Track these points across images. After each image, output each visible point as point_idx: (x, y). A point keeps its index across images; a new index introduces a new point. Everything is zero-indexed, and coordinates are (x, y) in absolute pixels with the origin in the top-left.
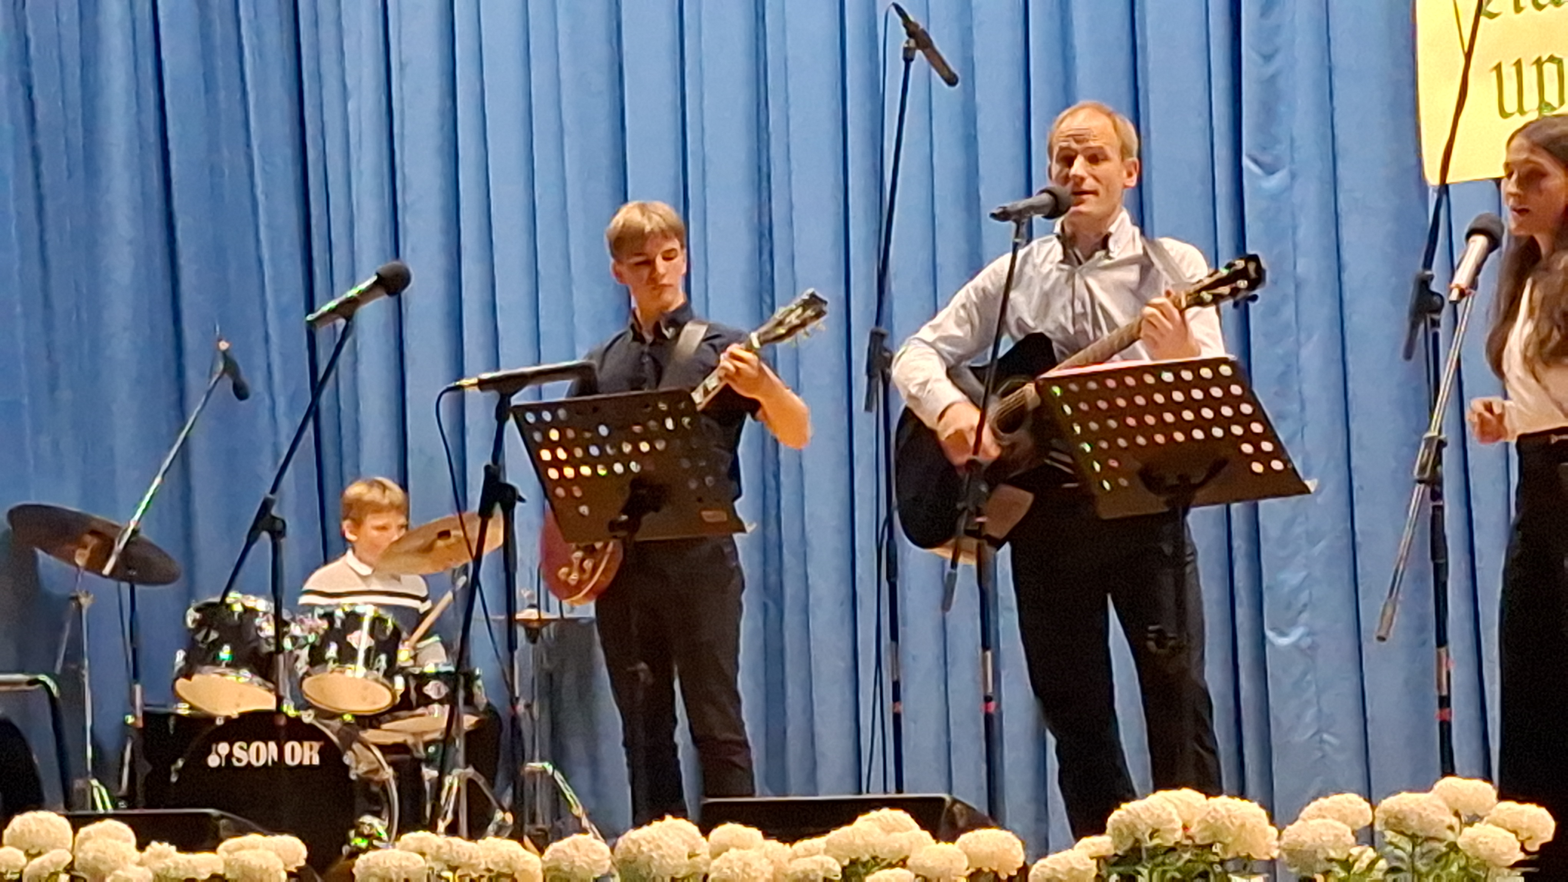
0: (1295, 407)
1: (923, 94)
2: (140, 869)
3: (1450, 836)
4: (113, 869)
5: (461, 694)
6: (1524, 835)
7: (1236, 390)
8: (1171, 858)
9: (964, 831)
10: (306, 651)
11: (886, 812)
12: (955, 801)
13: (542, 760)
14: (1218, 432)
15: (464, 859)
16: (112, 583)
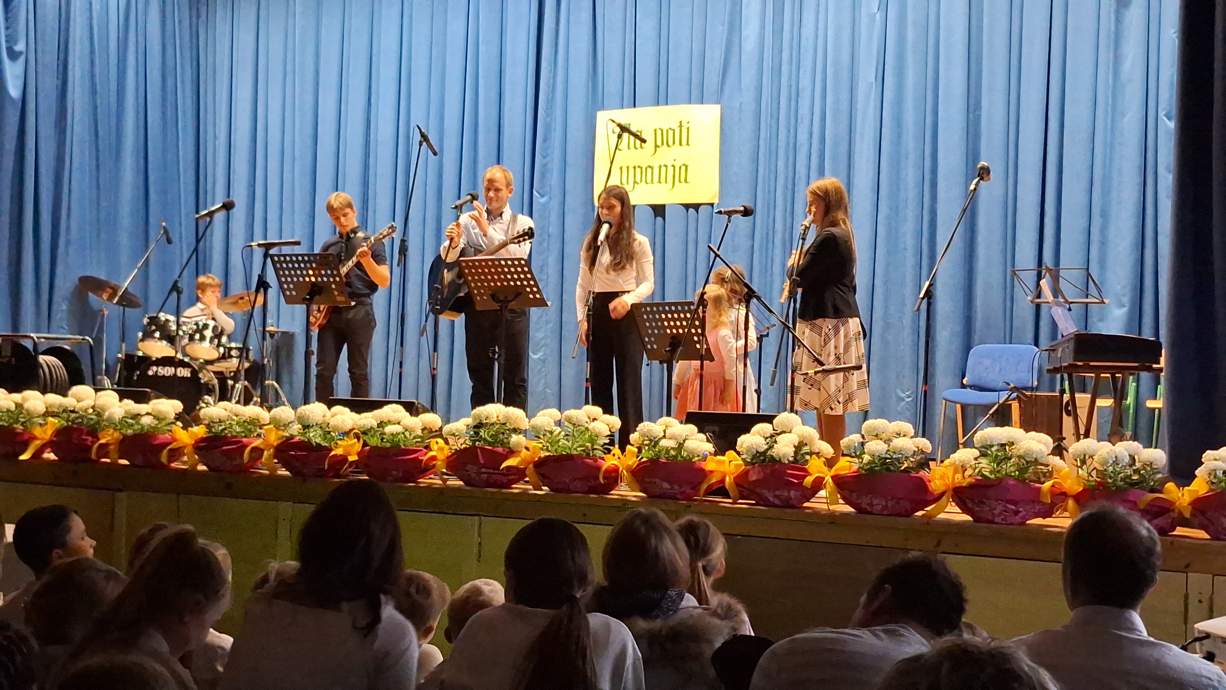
0: (545, 277)
1: (425, 158)
2: (120, 409)
3: (586, 425)
4: (109, 408)
5: (245, 355)
6: (611, 426)
7: (526, 269)
8: (491, 427)
9: (422, 413)
10: (188, 336)
11: (394, 406)
12: (419, 403)
13: (272, 380)
14: (519, 283)
15: (241, 412)
16: (117, 306)
